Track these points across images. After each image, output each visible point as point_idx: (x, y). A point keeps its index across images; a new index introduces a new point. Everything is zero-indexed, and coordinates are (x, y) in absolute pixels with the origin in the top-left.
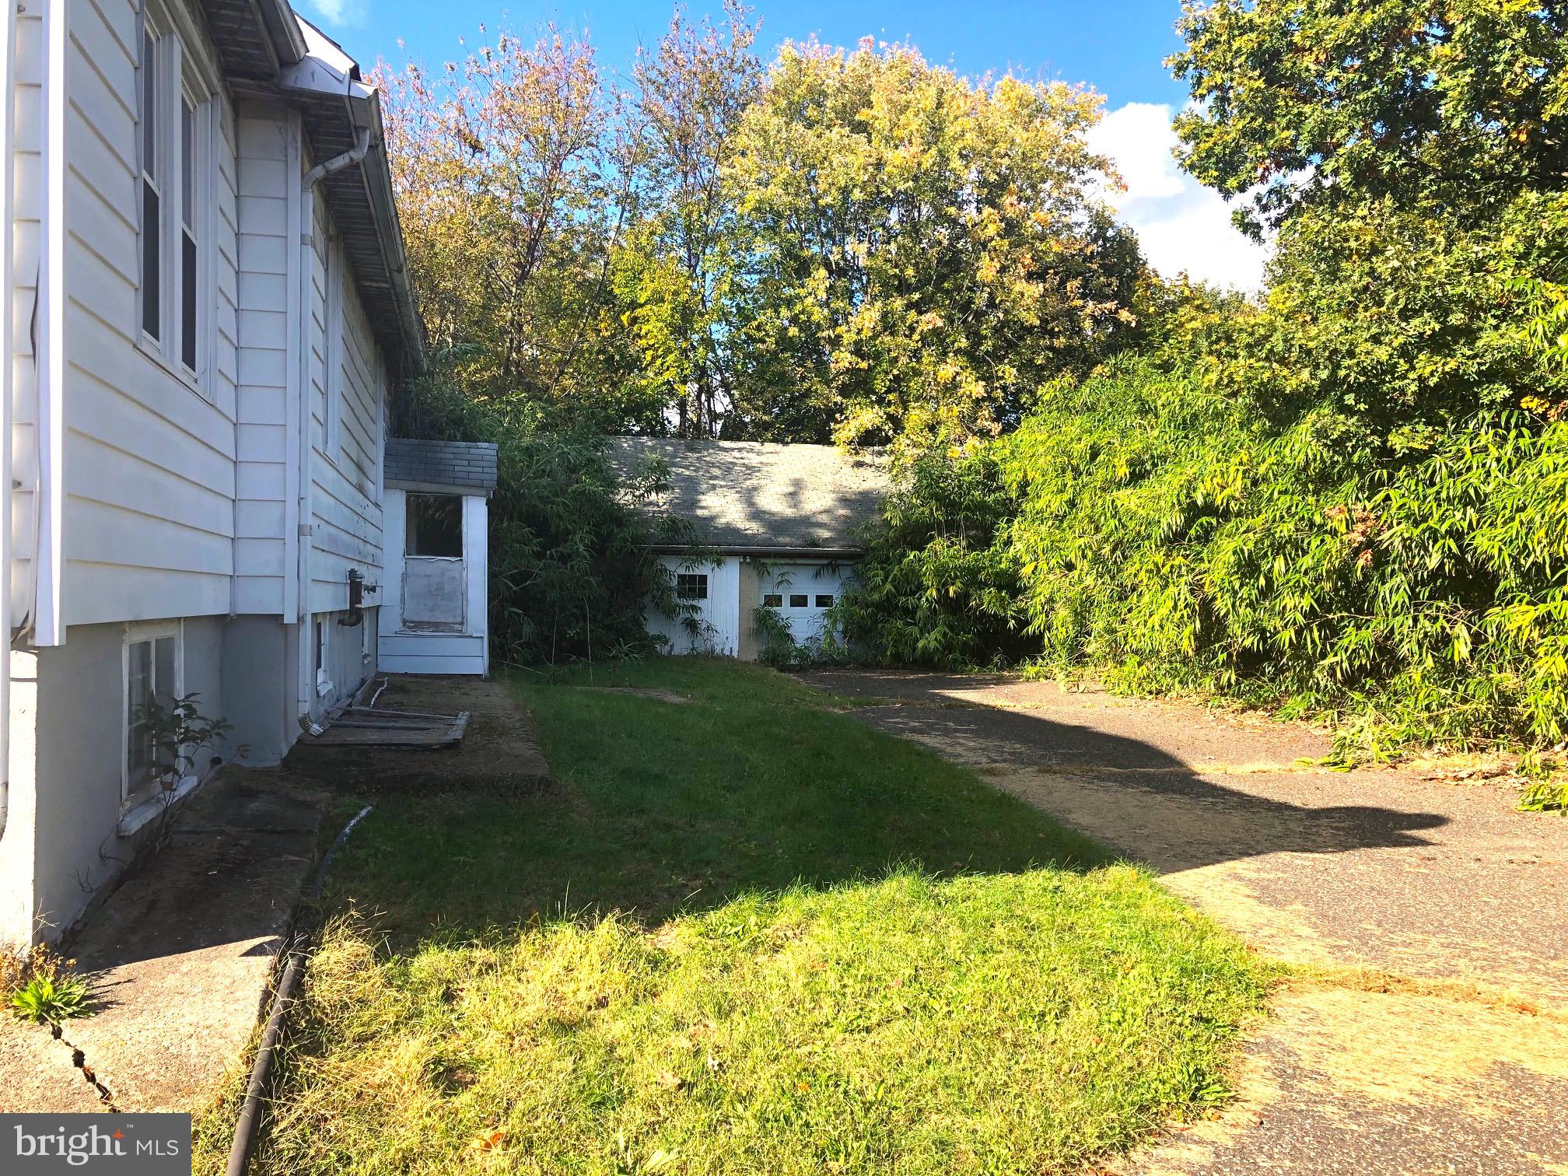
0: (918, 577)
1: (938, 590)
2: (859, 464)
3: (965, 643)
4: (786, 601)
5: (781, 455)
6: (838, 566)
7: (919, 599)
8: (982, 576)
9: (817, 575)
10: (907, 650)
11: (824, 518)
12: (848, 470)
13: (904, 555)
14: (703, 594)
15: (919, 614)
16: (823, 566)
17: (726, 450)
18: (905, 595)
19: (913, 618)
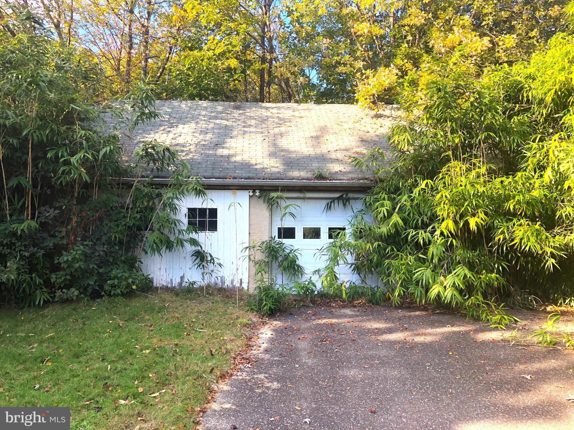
0: (432, 207)
1: (456, 222)
2: (378, 116)
3: (489, 285)
4: (299, 233)
5: (312, 112)
6: (348, 200)
7: (432, 233)
8: (511, 205)
9: (329, 207)
10: (418, 291)
11: (339, 155)
12: (368, 120)
13: (415, 185)
14: (213, 227)
15: (432, 249)
16: (333, 200)
17: (267, 108)
18: (416, 228)
19: (425, 254)
